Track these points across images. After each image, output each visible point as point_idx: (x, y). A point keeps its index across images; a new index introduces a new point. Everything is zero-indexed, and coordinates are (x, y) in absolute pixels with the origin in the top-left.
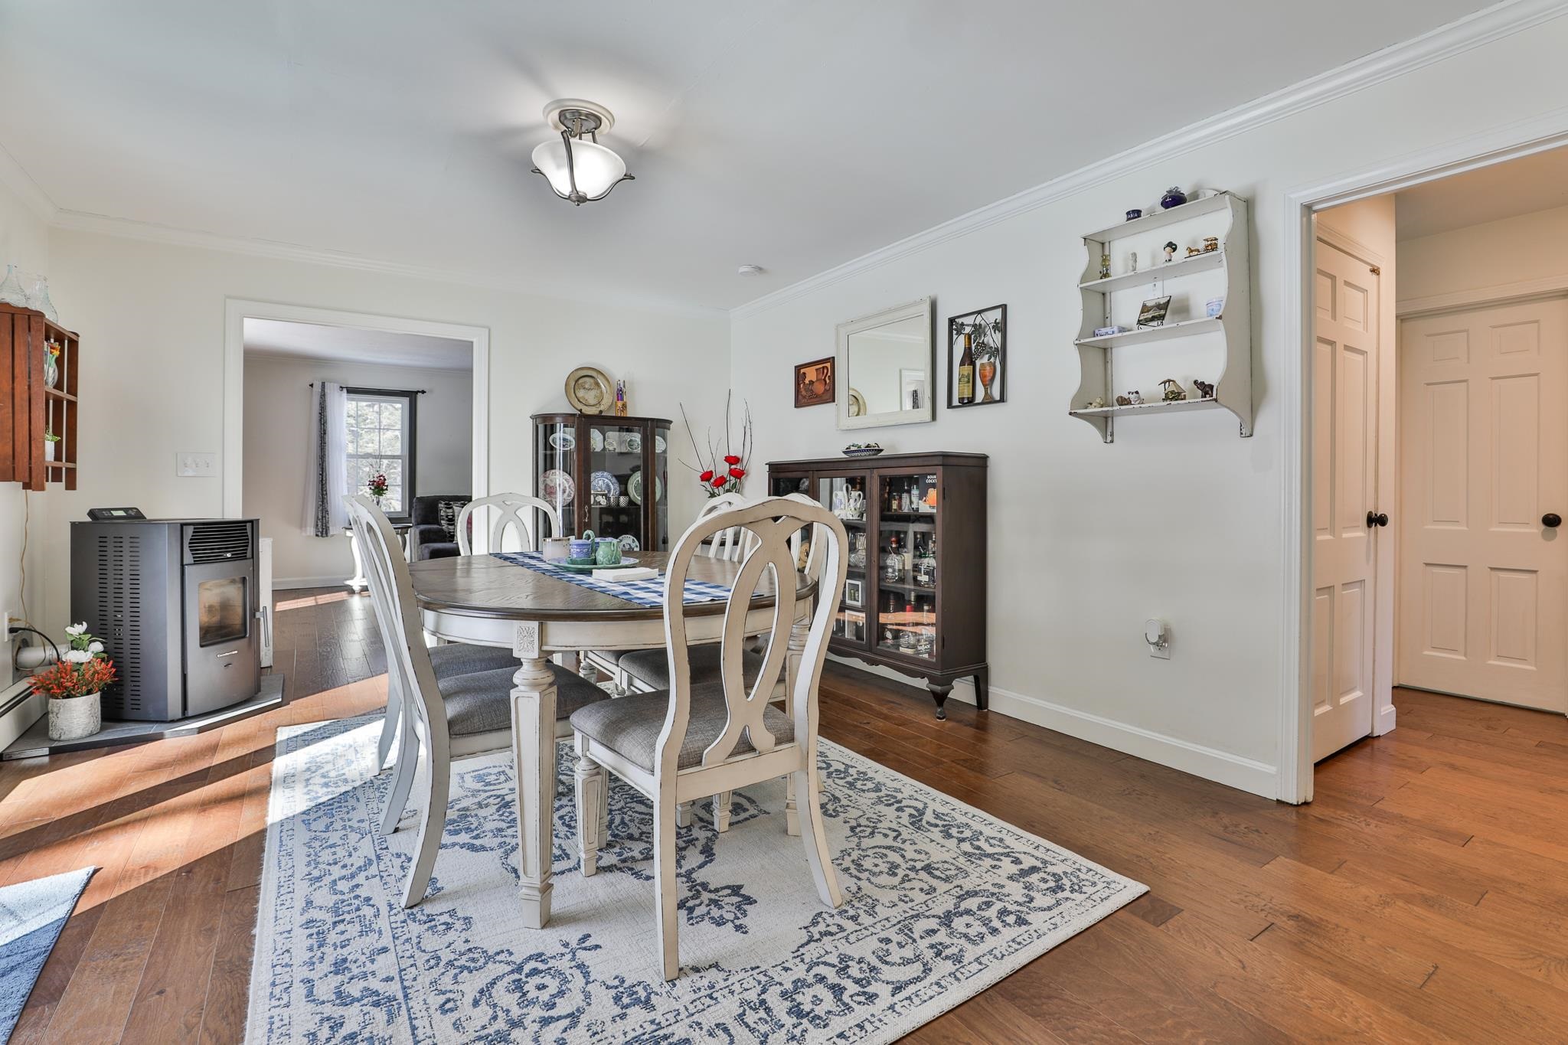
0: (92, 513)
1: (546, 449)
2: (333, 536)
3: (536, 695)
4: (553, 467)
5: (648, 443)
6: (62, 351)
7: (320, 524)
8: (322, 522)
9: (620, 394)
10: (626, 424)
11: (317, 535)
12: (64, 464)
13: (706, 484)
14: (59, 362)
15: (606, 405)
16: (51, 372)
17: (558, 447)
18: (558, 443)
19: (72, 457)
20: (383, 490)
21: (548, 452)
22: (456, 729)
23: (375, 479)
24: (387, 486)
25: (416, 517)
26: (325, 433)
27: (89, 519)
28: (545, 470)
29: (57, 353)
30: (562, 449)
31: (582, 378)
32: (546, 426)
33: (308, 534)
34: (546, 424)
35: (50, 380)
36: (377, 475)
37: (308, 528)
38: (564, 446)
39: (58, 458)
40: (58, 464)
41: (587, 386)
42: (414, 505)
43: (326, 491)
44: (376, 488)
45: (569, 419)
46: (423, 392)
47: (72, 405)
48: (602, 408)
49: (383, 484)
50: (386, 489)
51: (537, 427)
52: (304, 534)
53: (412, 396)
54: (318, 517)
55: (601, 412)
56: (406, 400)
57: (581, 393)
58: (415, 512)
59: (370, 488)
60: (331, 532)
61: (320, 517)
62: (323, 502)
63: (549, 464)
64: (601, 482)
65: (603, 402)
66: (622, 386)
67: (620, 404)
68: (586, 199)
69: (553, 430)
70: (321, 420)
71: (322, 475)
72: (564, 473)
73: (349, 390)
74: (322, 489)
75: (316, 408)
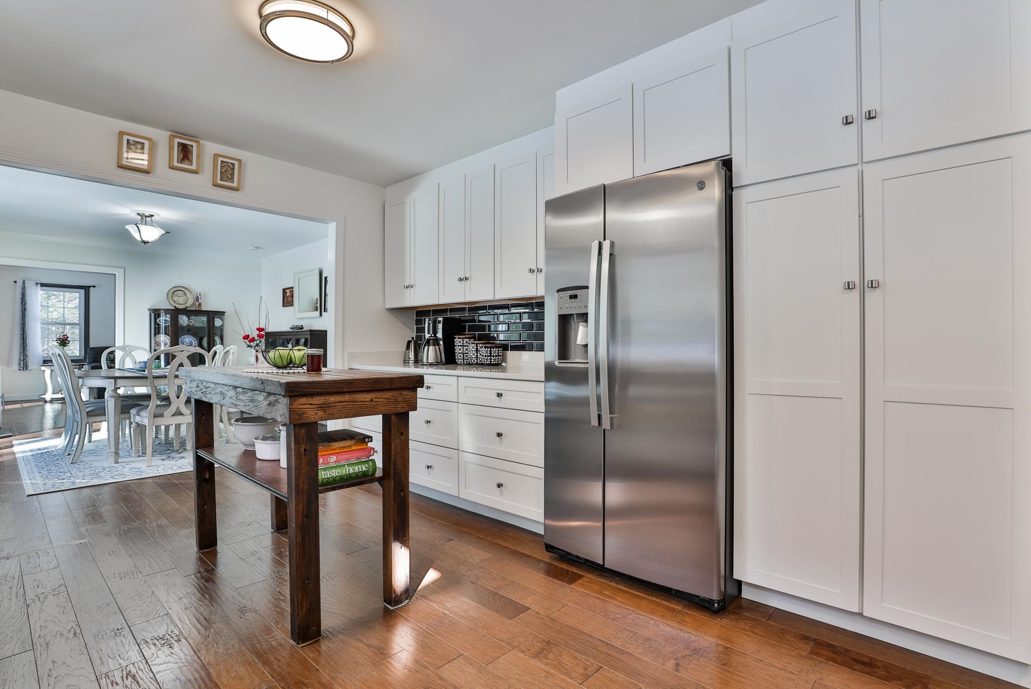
1: (155, 325)
2: (31, 370)
3: (113, 399)
4: (159, 333)
5: (211, 322)
7: (22, 363)
8: (24, 362)
9: (197, 299)
10: (199, 313)
11: (20, 370)
13: (247, 341)
15: (189, 303)
17: (161, 324)
18: (162, 322)
20: (66, 343)
21: (157, 326)
22: (89, 414)
23: (61, 337)
24: (69, 341)
25: (89, 359)
26: (25, 310)
28: (155, 335)
30: (164, 325)
31: (176, 291)
32: (155, 315)
33: (13, 369)
34: (156, 313)
36: (62, 334)
37: (14, 366)
38: (165, 323)
41: (179, 295)
42: (88, 352)
43: (26, 344)
44: (61, 342)
45: (167, 311)
46: (94, 287)
48: (187, 305)
49: (67, 340)
50: (69, 343)
51: (151, 315)
52: (10, 369)
53: (87, 289)
54: (20, 359)
55: (186, 307)
56: (83, 291)
57: (175, 299)
58: (89, 356)
59: (58, 342)
60: (30, 367)
61: (22, 359)
62: (24, 350)
63: (157, 331)
64: (187, 340)
65: (188, 303)
66: (199, 295)
67: (197, 304)
68: (148, 243)
69: (159, 316)
70: (22, 303)
71: (23, 334)
72: (165, 335)
73: (43, 285)
74: (23, 343)
75: (19, 296)
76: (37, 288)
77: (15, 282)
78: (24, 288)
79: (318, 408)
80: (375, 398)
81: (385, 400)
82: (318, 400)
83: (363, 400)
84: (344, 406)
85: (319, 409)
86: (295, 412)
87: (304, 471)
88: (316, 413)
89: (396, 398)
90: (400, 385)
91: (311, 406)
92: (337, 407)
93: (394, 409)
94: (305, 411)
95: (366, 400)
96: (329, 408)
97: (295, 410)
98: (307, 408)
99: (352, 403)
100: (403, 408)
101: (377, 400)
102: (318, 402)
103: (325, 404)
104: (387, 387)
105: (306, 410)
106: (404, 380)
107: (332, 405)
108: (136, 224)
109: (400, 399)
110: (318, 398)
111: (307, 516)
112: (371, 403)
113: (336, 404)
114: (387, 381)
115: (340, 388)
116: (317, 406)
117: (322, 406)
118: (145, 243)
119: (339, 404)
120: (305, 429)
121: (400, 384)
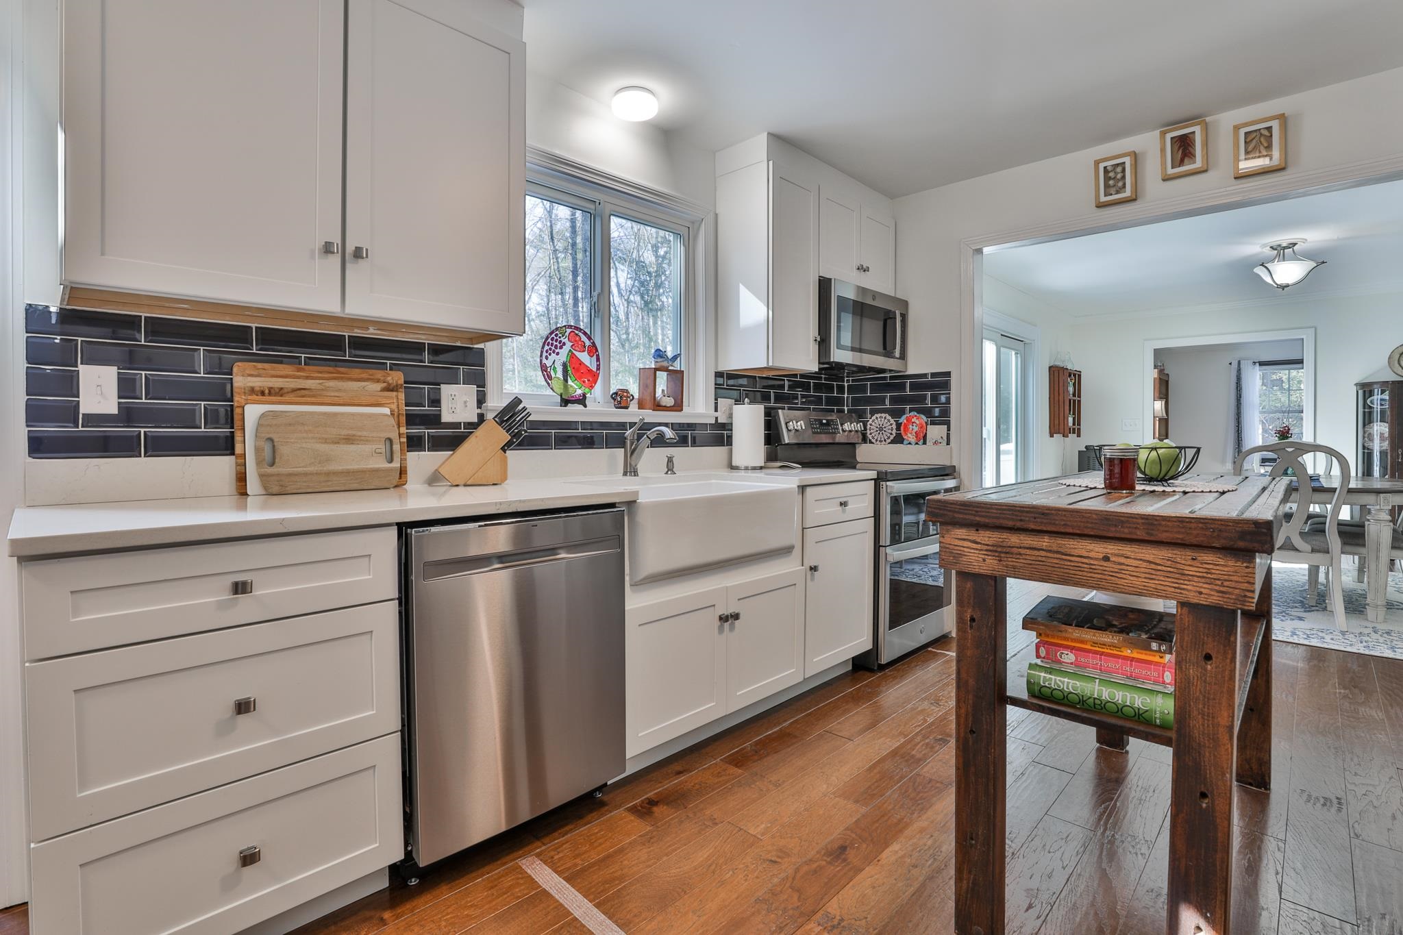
0: (1086, 447)
1: (1364, 408)
4: (1371, 421)
6: (1075, 380)
12: (1076, 427)
14: (1074, 384)
16: (1071, 389)
17: (1375, 406)
18: (1375, 403)
19: (1079, 424)
20: (1288, 437)
21: (1367, 411)
23: (1282, 429)
24: (1291, 434)
26: (1240, 397)
27: (1085, 450)
28: (1364, 425)
29: (1073, 381)
30: (1379, 407)
32: (1364, 392)
34: (1366, 389)
35: (1071, 393)
36: (1283, 426)
37: (1227, 464)
38: (1381, 405)
39: (1074, 424)
40: (1074, 427)
44: (1282, 435)
45: (1386, 386)
47: (1079, 401)
49: (1288, 433)
50: (1291, 437)
51: (1359, 392)
59: (1278, 436)
62: (1239, 446)
63: (1368, 419)
68: (1287, 286)
69: (1371, 394)
70: (1237, 388)
71: (1238, 426)
72: (1382, 424)
73: (1262, 364)
74: (1238, 436)
75: (1234, 379)
76: (1253, 368)
77: (1230, 364)
78: (1240, 370)
79: (986, 550)
80: (1116, 555)
81: (1145, 564)
82: (987, 537)
83: (1085, 554)
84: (1040, 559)
85: (989, 553)
86: (947, 550)
87: (969, 653)
88: (984, 560)
89: (1179, 566)
90: (1180, 536)
91: (975, 546)
92: (1024, 557)
93: (1173, 590)
94: (964, 551)
95: (1092, 554)
96: (1008, 556)
97: (947, 546)
98: (968, 548)
99: (1056, 556)
100: (1201, 593)
101: (1122, 560)
102: (986, 541)
103: (1001, 546)
104: (1141, 534)
105: (965, 549)
106: (1193, 526)
107: (1015, 550)
108: (1262, 265)
109: (1191, 571)
110: (988, 533)
111: (972, 732)
112: (1105, 564)
113: (1022, 551)
114: (1140, 521)
115: (1021, 520)
116: (986, 547)
117: (995, 548)
118: (1283, 287)
119: (1028, 552)
120: (972, 583)
121: (1178, 532)
